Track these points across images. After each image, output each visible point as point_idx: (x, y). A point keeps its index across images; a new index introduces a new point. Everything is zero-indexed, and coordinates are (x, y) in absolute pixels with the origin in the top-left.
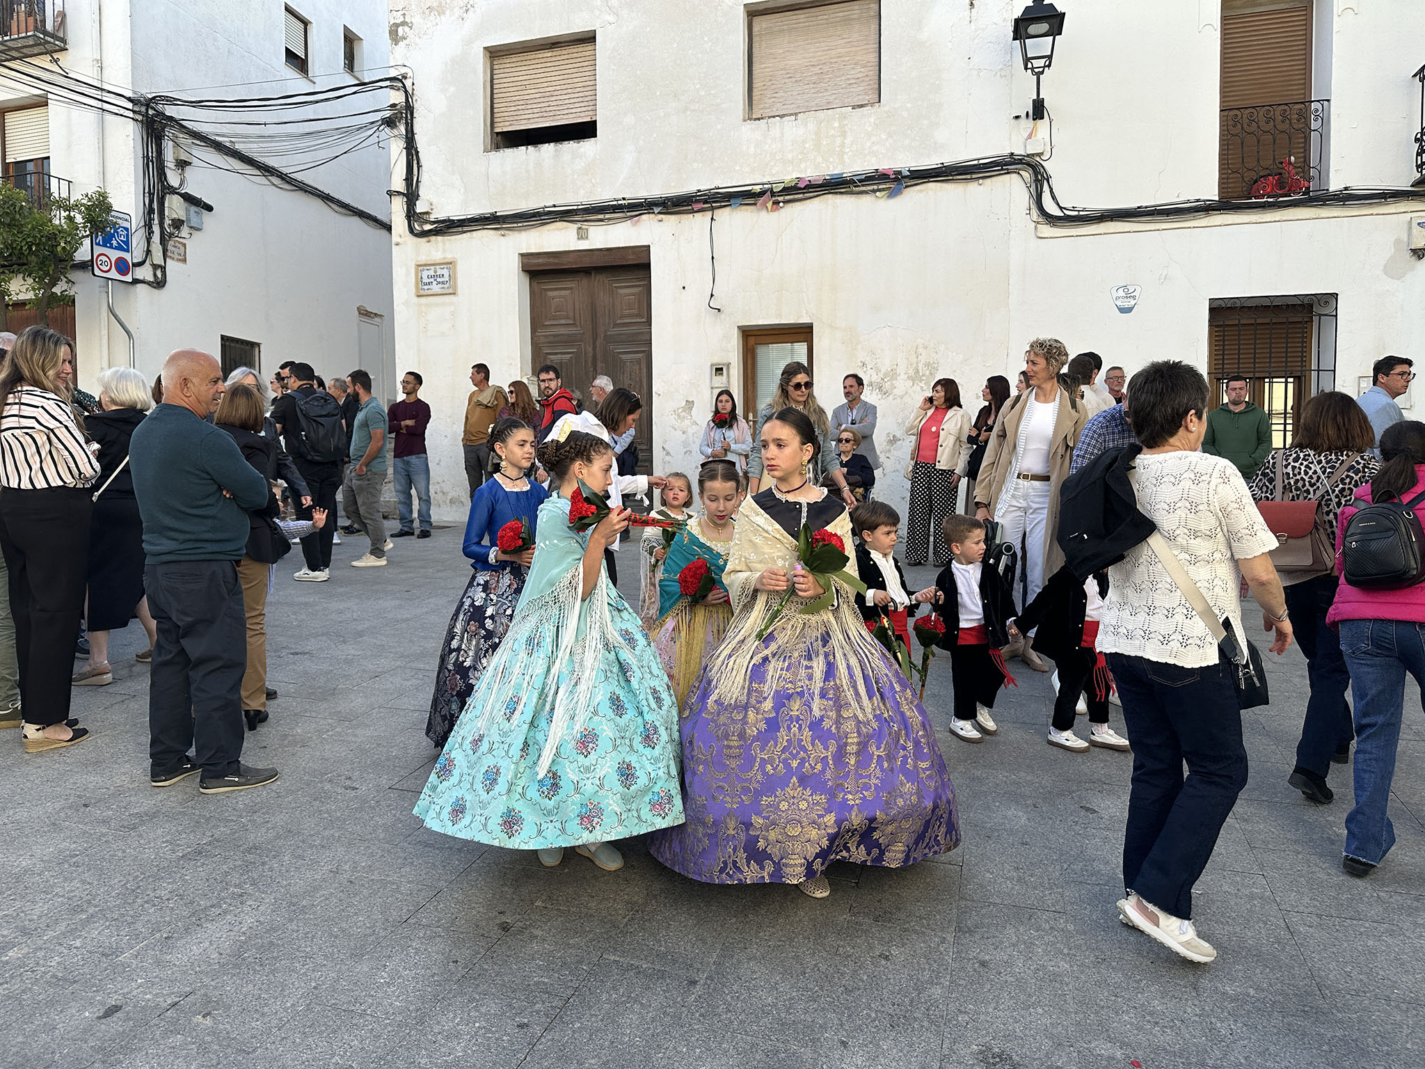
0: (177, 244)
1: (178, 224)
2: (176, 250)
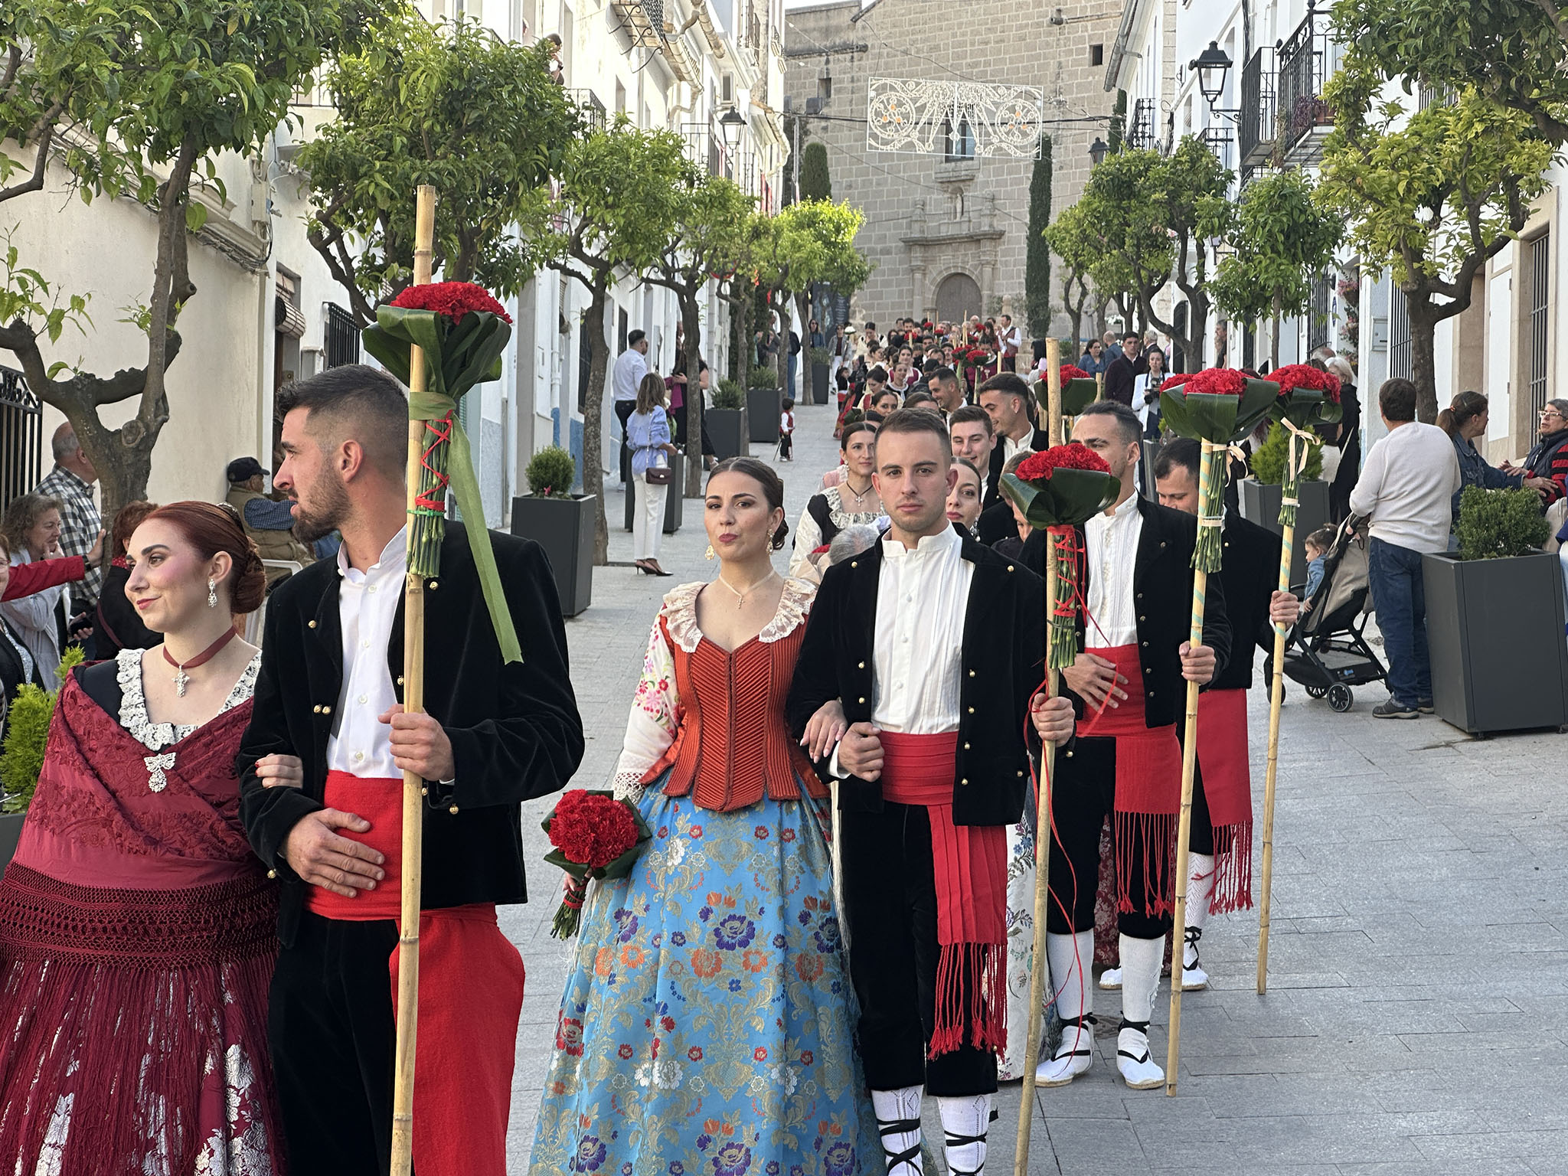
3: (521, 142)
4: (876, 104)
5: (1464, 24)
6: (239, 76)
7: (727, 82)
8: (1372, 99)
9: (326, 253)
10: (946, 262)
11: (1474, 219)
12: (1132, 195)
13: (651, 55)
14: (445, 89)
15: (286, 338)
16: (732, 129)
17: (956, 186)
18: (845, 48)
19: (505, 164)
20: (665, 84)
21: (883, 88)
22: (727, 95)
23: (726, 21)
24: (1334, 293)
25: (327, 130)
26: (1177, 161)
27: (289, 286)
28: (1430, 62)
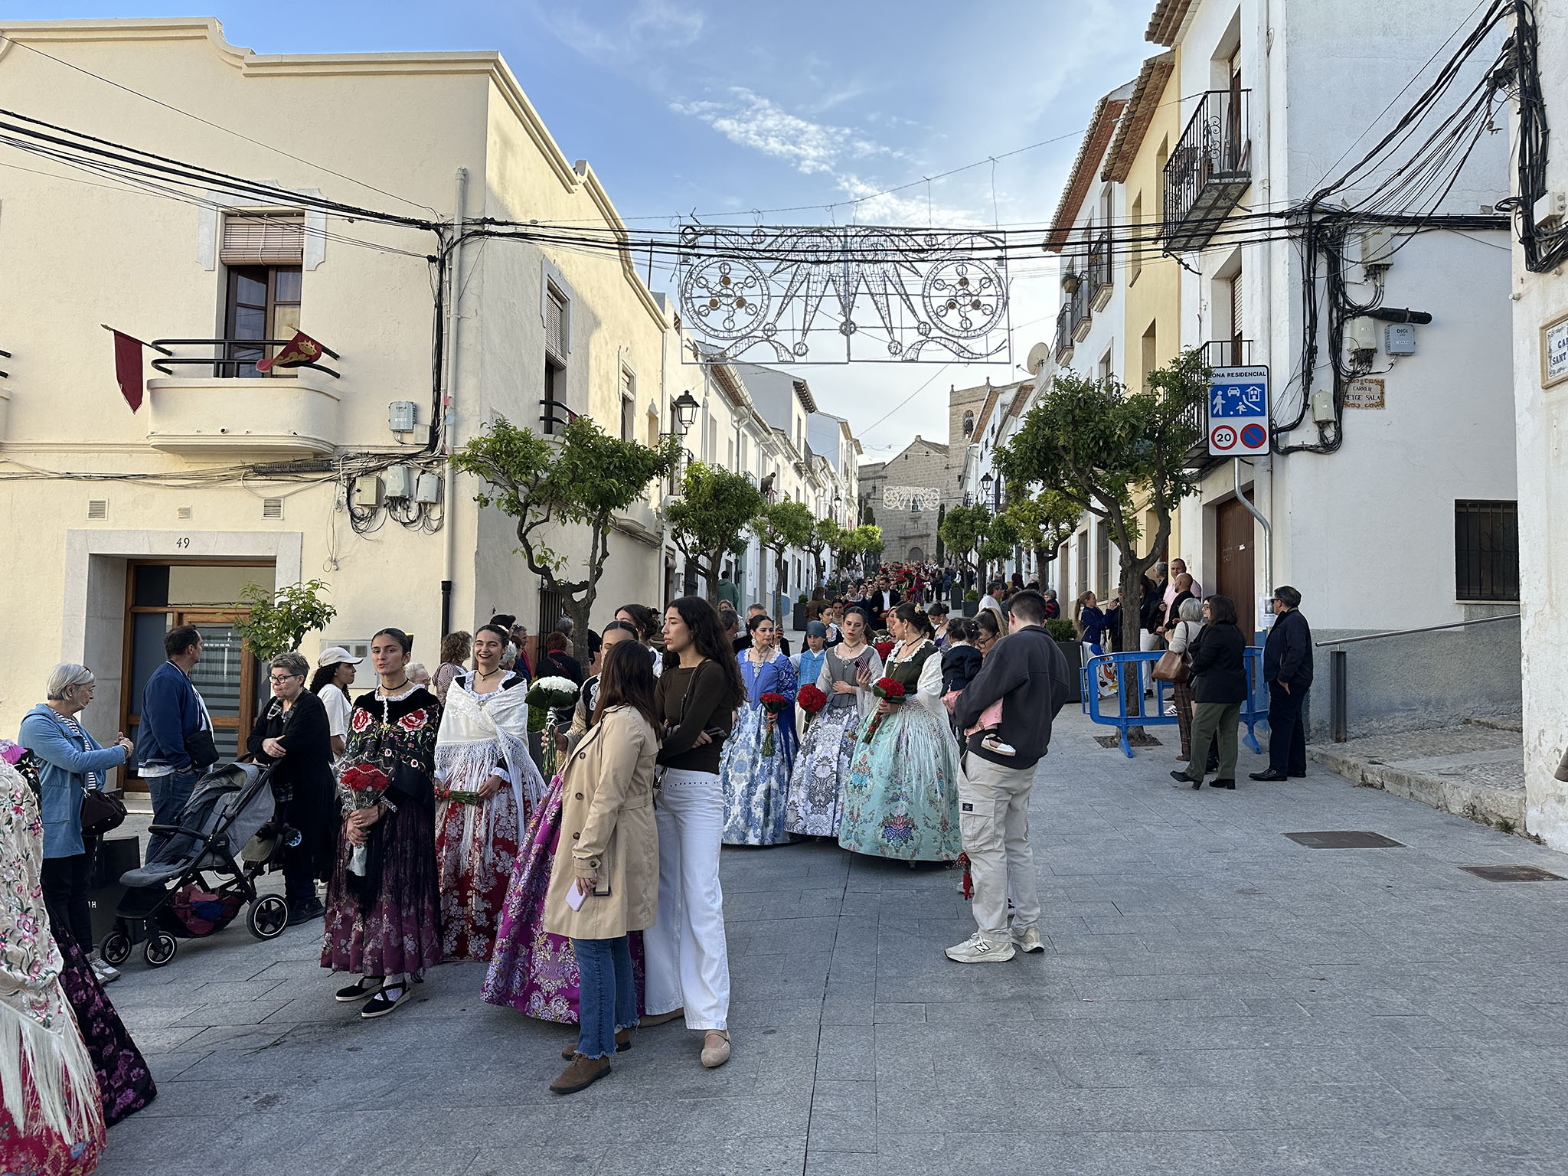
0: (1366, 385)
1: (1365, 356)
2: (1364, 394)
3: (739, 505)
4: (886, 494)
5: (1035, 461)
6: (613, 483)
7: (836, 487)
9: (677, 542)
10: (912, 544)
11: (1058, 529)
12: (960, 521)
13: (809, 479)
14: (714, 488)
15: (669, 570)
16: (838, 502)
17: (915, 520)
18: (880, 477)
19: (733, 512)
20: (814, 489)
21: (887, 490)
22: (836, 492)
23: (837, 469)
24: (1023, 553)
25: (675, 502)
26: (973, 510)
27: (671, 553)
28: (1025, 474)
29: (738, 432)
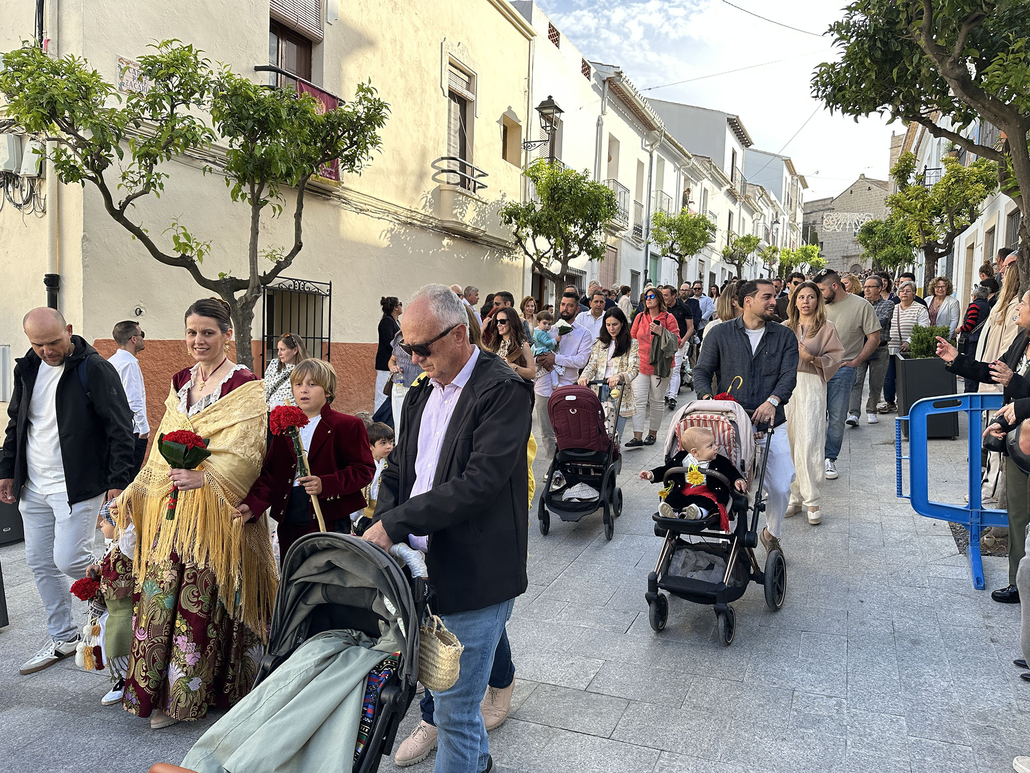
4: (826, 220)
7: (777, 213)
8: (911, 174)
10: (853, 261)
13: (743, 203)
16: (777, 225)
18: (828, 209)
20: (752, 213)
21: (827, 216)
29: (651, 156)
